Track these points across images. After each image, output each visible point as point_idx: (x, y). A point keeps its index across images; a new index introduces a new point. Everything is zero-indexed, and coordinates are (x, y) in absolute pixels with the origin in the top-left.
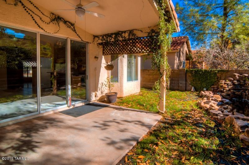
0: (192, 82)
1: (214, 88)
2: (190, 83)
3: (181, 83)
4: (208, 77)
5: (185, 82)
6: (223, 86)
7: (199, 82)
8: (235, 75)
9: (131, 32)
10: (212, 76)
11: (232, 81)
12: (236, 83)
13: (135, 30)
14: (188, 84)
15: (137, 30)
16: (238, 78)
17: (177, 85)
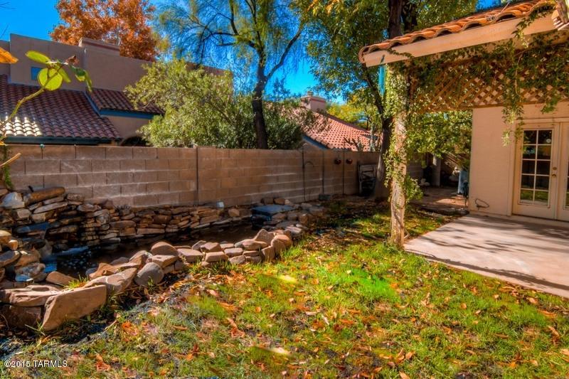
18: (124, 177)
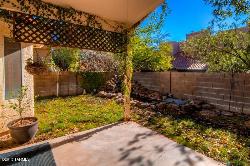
0: (83, 84)
1: (104, 88)
2: (81, 86)
3: (72, 87)
4: (97, 79)
5: (76, 86)
6: (110, 85)
7: (89, 84)
8: (115, 76)
9: (91, 17)
10: (100, 77)
11: (114, 80)
12: (117, 82)
13: (98, 17)
14: (79, 87)
15: (100, 18)
16: (116, 78)
17: (67, 90)
18: (147, 80)
